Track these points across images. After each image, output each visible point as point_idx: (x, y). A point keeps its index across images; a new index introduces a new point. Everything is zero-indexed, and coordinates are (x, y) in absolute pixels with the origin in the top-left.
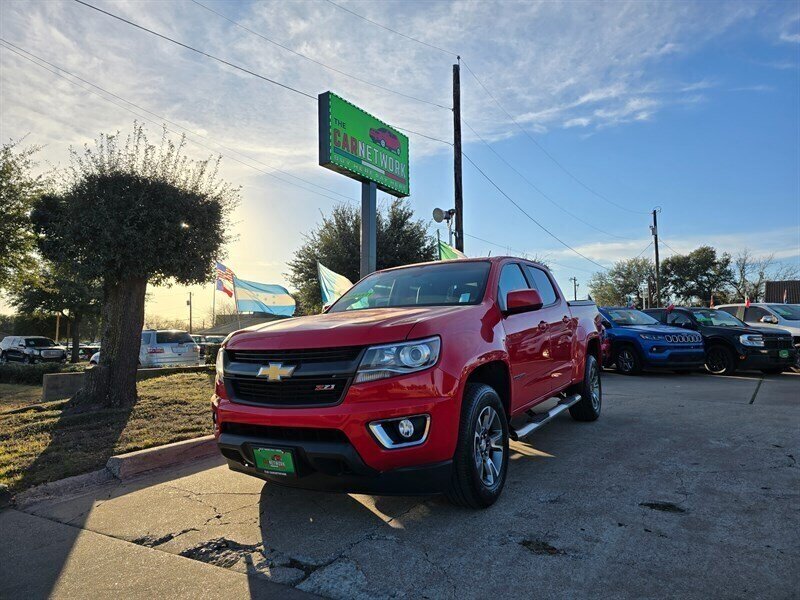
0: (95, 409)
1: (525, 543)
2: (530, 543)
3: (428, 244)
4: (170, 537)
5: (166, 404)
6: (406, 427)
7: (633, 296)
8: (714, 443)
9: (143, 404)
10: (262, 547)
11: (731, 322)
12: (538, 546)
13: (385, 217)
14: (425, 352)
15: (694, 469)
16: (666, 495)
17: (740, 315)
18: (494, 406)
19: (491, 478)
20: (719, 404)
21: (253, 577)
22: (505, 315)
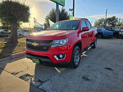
0: (11, 44)
1: (83, 78)
2: (84, 77)
3: (68, 15)
4: (18, 73)
5: (23, 44)
6: (61, 56)
7: (101, 24)
8: (116, 53)
9: (19, 43)
10: (34, 76)
11: (118, 30)
12: (86, 78)
13: (61, 10)
14: (65, 41)
15: (113, 59)
16: (109, 66)
17: (120, 28)
18: (78, 50)
19: (77, 63)
20: (116, 45)
21: (31, 84)
22: (82, 32)
